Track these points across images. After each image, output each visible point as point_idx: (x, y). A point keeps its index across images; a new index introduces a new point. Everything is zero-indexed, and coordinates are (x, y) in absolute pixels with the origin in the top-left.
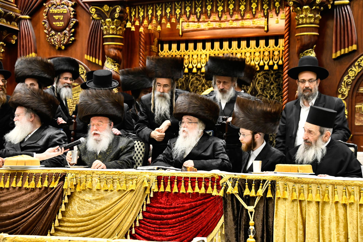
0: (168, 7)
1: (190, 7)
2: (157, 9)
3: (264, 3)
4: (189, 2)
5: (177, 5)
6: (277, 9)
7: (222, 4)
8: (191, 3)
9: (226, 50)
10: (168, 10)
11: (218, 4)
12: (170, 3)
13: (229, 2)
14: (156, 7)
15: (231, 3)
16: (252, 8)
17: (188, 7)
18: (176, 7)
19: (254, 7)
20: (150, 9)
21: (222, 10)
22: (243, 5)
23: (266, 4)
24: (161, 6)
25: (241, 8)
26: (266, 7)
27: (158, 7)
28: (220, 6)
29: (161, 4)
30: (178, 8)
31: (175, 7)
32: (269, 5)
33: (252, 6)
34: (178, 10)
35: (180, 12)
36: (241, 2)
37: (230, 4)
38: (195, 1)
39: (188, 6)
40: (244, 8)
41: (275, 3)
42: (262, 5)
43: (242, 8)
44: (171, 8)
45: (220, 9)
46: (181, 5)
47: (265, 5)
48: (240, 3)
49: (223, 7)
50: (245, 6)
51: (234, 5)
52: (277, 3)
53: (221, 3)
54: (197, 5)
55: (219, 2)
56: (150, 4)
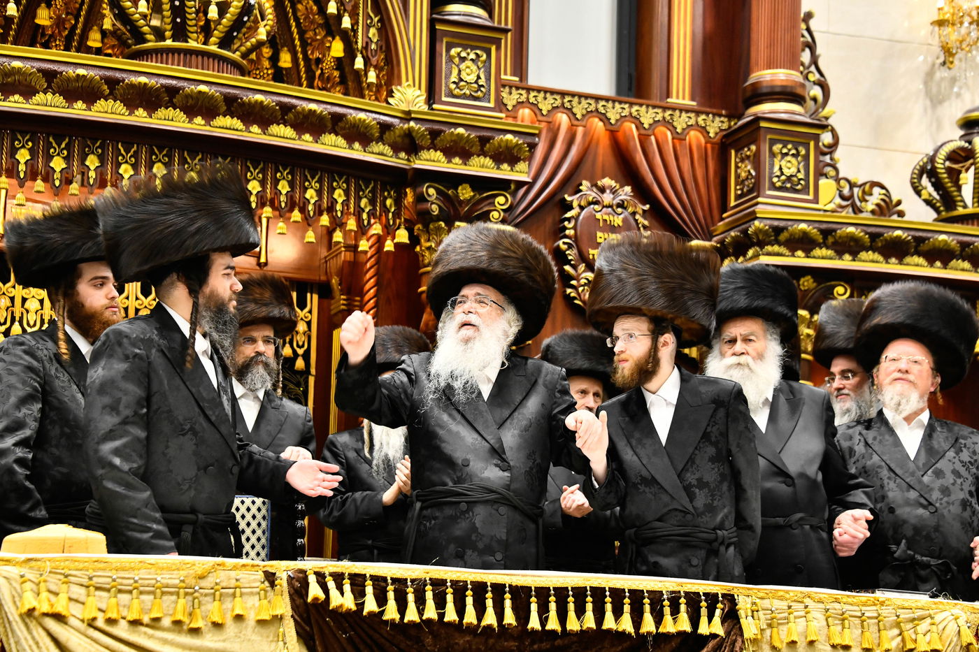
0: (93, 153)
1: (165, 164)
2: (52, 150)
3: (361, 193)
4: (165, 152)
5: (123, 152)
6: (390, 215)
7: (260, 175)
8: (170, 156)
9: (132, 298)
10: (92, 162)
11: (249, 174)
12: (98, 144)
13: (279, 175)
14: (50, 146)
15: (284, 178)
16: (336, 200)
17: (160, 164)
18: (120, 158)
19: (340, 200)
20: (23, 147)
21: (258, 192)
22: (312, 187)
23: (366, 197)
24: (66, 145)
25: (308, 196)
26: (366, 207)
27: (54, 145)
28: (254, 179)
29: (67, 140)
30: (126, 162)
31: (117, 158)
32: (372, 202)
33: (336, 196)
34: (124, 167)
35: (132, 172)
36: (309, 181)
37: (280, 180)
38: (183, 154)
39: (160, 161)
40: (316, 199)
41: (385, 198)
42: (359, 199)
43: (312, 197)
44: (102, 158)
45: (253, 188)
46: (135, 155)
47: (364, 202)
48: (307, 184)
49: (263, 183)
50: (319, 193)
51: (291, 184)
52: (389, 202)
53: (257, 171)
54: (188, 163)
55: (252, 169)
56: (23, 134)
